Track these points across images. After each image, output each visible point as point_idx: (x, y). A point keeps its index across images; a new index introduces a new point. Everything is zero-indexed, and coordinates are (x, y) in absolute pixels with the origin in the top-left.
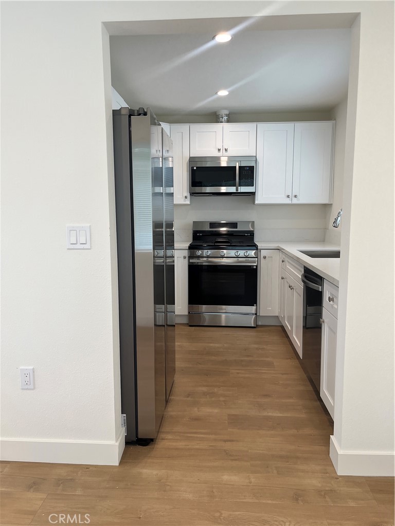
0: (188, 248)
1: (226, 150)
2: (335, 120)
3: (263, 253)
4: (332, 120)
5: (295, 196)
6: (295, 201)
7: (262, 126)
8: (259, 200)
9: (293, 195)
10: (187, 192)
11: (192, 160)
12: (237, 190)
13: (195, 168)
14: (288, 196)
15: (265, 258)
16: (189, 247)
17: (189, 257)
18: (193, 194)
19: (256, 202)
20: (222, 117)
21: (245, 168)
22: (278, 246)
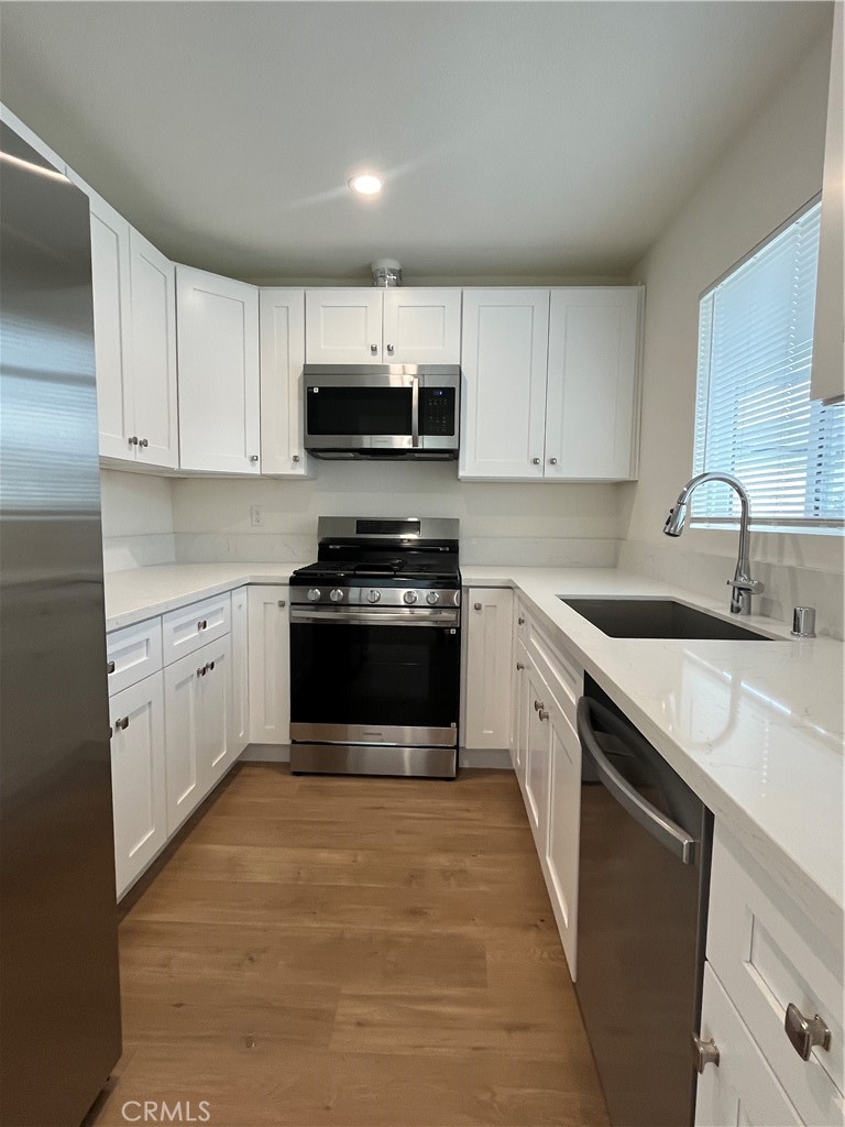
0: (288, 582)
1: (389, 350)
2: (644, 283)
3: (474, 596)
4: (636, 284)
5: (552, 462)
6: (551, 473)
7: (475, 296)
8: (468, 467)
9: (548, 457)
10: (300, 448)
11: (310, 371)
12: (415, 442)
13: (316, 390)
14: (535, 462)
15: (478, 608)
16: (292, 579)
17: (292, 604)
18: (313, 452)
19: (461, 473)
20: (384, 277)
21: (436, 393)
22: (511, 581)
